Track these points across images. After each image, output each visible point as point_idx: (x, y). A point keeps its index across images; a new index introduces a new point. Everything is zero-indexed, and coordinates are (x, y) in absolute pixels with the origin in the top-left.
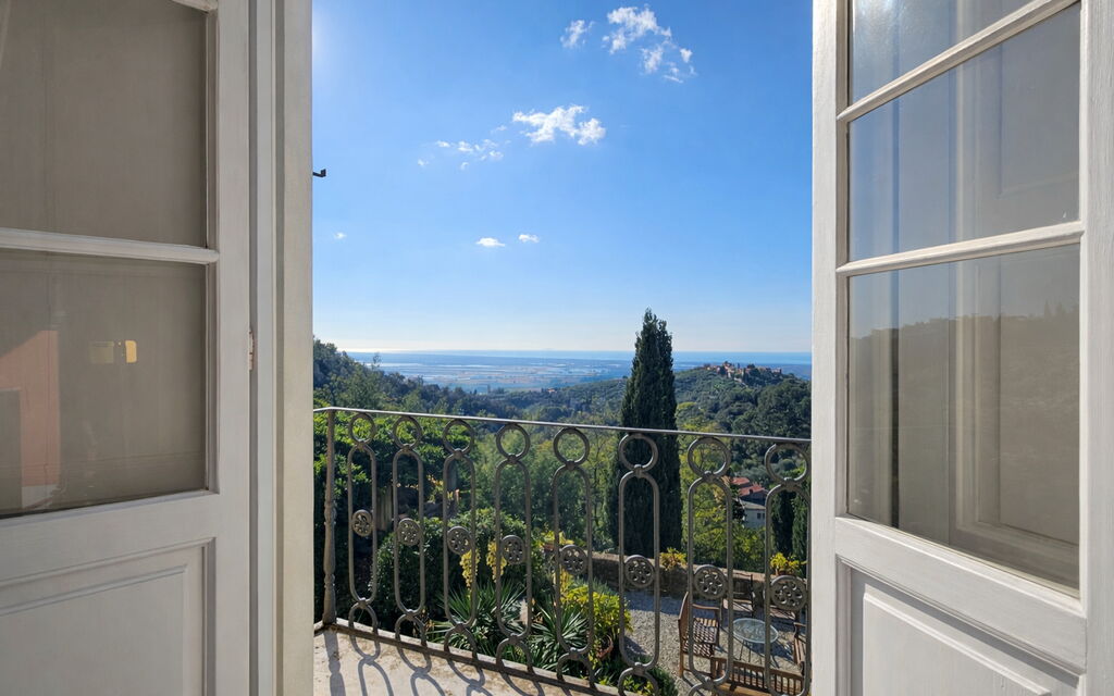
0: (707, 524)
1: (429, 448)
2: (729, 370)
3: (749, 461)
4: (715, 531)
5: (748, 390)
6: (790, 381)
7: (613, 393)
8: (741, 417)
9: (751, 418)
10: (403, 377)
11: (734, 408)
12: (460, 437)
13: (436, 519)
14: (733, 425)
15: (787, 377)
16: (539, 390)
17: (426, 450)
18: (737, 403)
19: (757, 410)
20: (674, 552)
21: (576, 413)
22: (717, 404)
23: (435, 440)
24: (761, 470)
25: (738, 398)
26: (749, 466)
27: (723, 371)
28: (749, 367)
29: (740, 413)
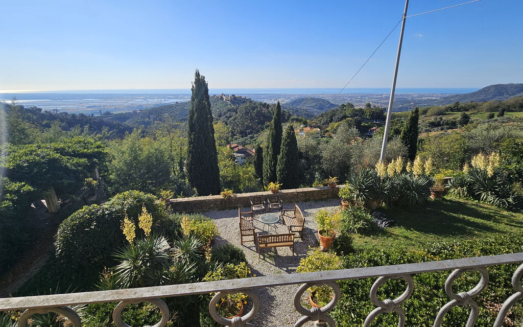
0: (225, 167)
1: (76, 160)
2: (224, 98)
3: (236, 137)
4: (228, 169)
5: (233, 107)
6: (250, 102)
7: (171, 111)
8: (231, 119)
9: (235, 119)
10: (40, 110)
11: (228, 115)
12: (96, 150)
13: (96, 205)
14: (228, 122)
15: (248, 100)
16: (132, 111)
17: (74, 162)
18: (229, 113)
19: (237, 115)
20: (227, 191)
21: (154, 123)
22: (221, 113)
23: (78, 154)
24: (241, 140)
25: (229, 110)
26: (236, 139)
27: (222, 98)
28: (232, 95)
29: (231, 117)
